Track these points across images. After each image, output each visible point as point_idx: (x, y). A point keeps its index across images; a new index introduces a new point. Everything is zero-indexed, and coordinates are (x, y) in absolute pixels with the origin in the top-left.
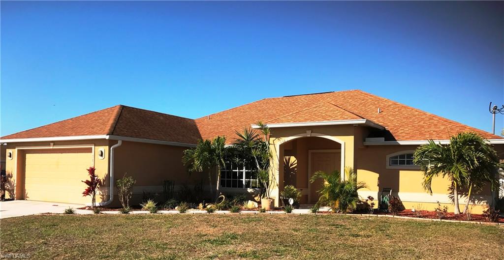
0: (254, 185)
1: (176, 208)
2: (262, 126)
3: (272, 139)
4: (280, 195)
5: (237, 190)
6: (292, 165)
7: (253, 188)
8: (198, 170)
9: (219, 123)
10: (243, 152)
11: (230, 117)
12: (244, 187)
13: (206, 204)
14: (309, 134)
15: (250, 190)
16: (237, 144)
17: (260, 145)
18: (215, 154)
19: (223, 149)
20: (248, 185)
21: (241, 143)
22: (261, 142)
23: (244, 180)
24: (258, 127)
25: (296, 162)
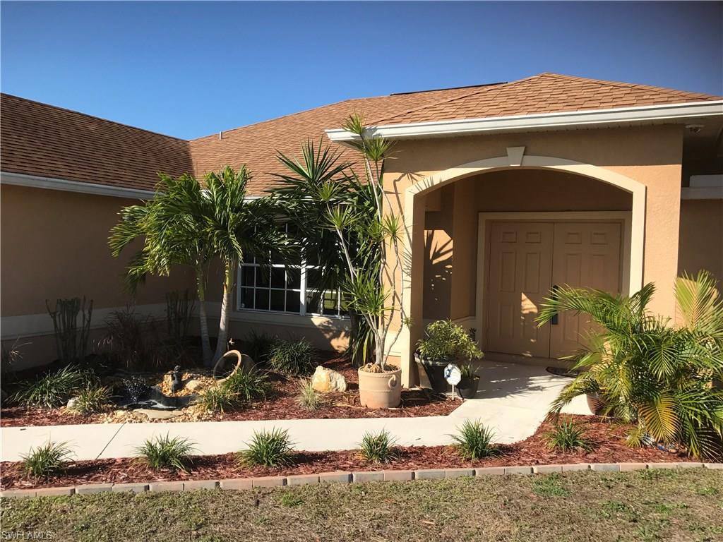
0: (329, 305)
1: (71, 403)
2: (362, 132)
3: (389, 177)
4: (414, 351)
5: (284, 317)
6: (437, 255)
7: (327, 312)
8: (155, 270)
9: (242, 146)
10: (300, 214)
11: (270, 134)
12: (303, 310)
13: (186, 376)
14: (514, 159)
15: (318, 320)
16: (283, 192)
17: (352, 196)
18: (210, 222)
19: (238, 208)
20: (313, 307)
21: (295, 190)
22: (354, 186)
23: (303, 290)
24: (349, 135)
25: (450, 246)
